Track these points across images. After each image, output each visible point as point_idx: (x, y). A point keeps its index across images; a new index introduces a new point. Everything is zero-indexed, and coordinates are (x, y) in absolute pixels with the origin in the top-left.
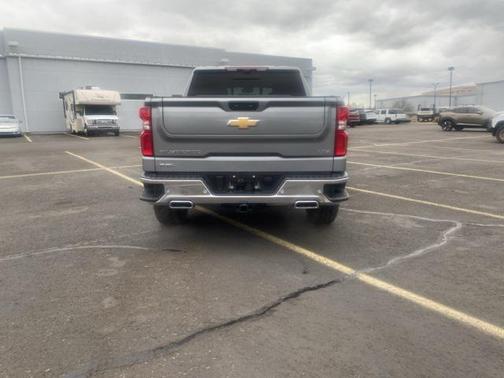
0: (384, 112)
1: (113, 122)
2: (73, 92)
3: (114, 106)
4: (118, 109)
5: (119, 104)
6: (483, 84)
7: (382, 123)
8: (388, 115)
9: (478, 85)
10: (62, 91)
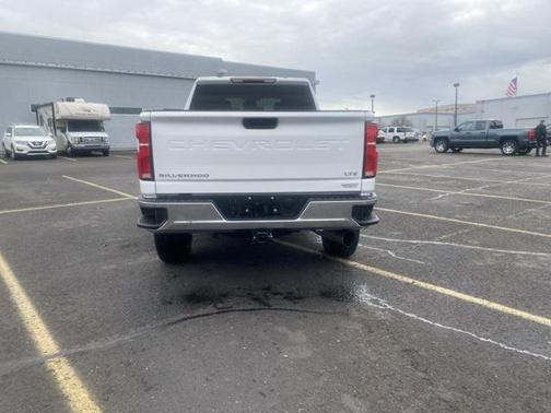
0: (392, 131)
1: (102, 139)
2: (52, 104)
3: (101, 121)
4: (106, 124)
5: (109, 119)
6: (483, 102)
7: (389, 143)
8: (396, 134)
9: (478, 102)
10: (35, 103)
